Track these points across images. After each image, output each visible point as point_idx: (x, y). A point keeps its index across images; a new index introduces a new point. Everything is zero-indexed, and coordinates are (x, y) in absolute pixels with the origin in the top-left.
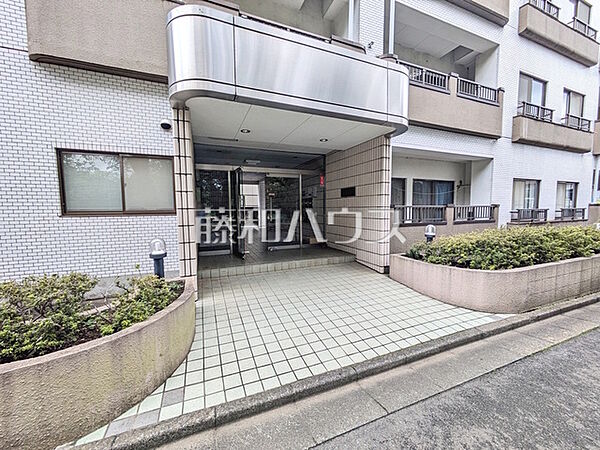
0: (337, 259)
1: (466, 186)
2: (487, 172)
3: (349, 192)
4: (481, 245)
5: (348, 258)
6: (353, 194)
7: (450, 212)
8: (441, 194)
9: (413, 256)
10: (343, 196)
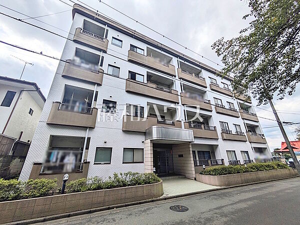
0: (181, 176)
1: (214, 153)
2: (218, 149)
3: (181, 156)
4: (215, 169)
5: (183, 176)
6: (183, 157)
7: (209, 161)
8: (206, 155)
9: (201, 174)
10: (179, 157)
